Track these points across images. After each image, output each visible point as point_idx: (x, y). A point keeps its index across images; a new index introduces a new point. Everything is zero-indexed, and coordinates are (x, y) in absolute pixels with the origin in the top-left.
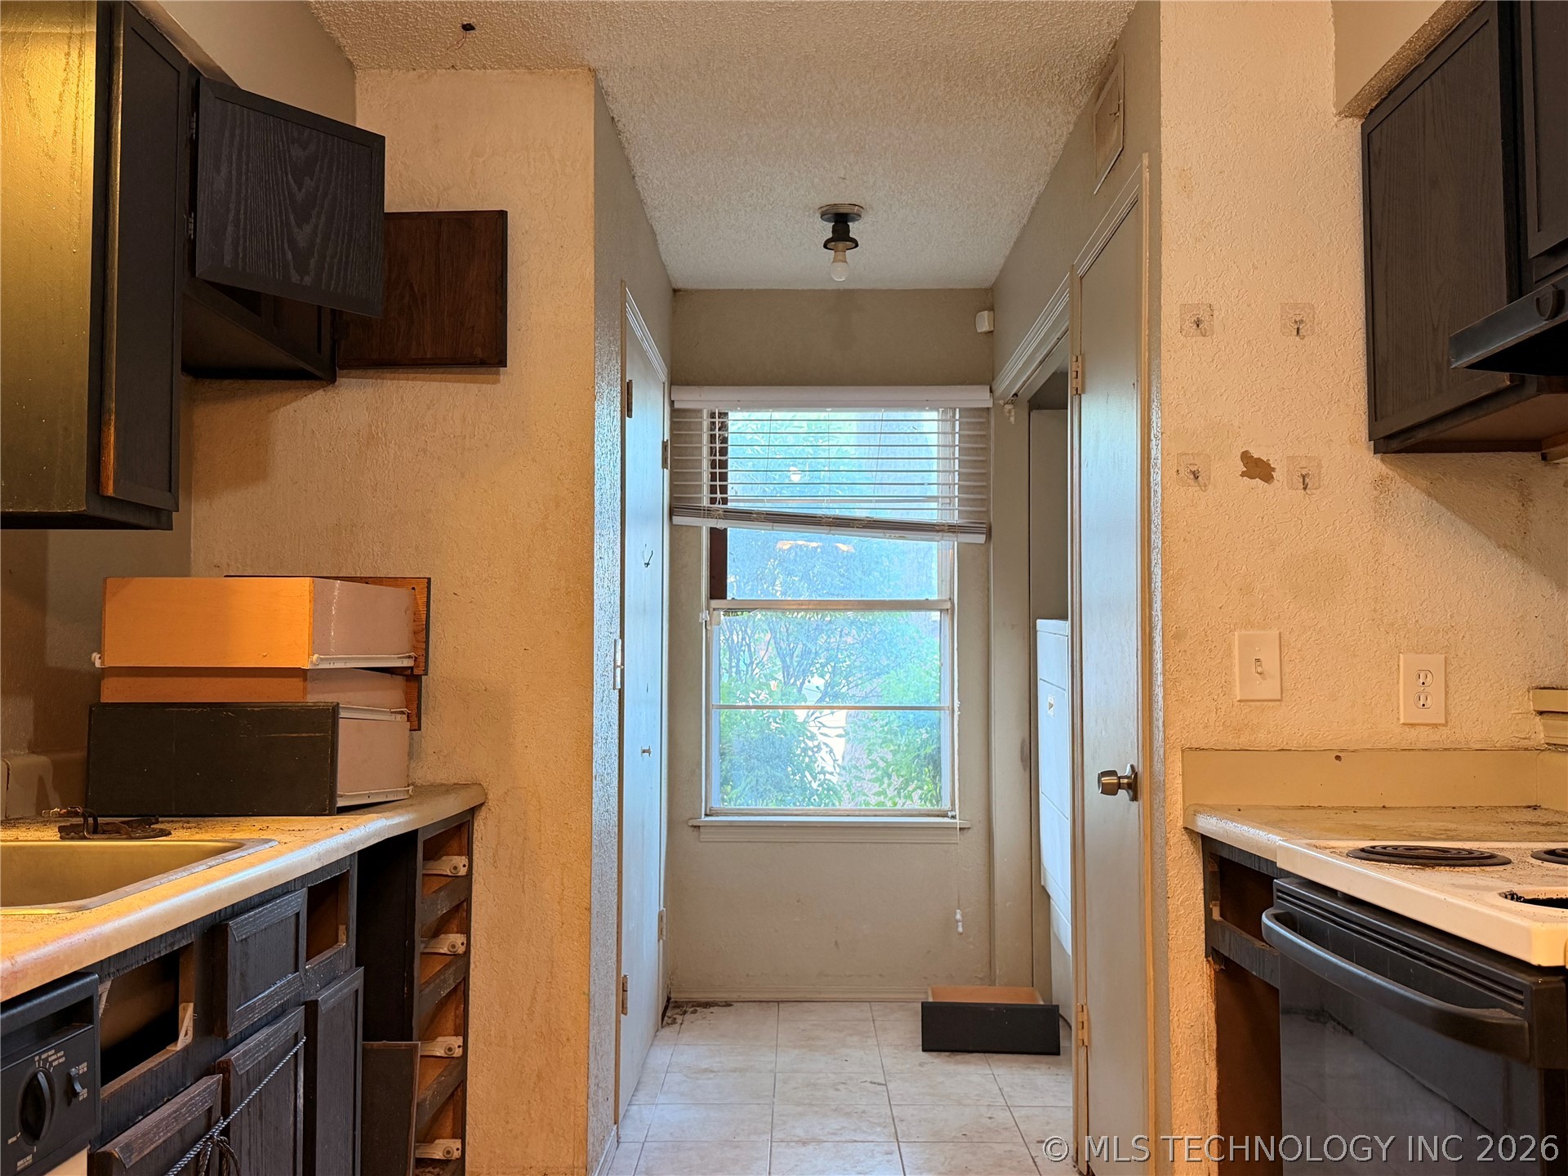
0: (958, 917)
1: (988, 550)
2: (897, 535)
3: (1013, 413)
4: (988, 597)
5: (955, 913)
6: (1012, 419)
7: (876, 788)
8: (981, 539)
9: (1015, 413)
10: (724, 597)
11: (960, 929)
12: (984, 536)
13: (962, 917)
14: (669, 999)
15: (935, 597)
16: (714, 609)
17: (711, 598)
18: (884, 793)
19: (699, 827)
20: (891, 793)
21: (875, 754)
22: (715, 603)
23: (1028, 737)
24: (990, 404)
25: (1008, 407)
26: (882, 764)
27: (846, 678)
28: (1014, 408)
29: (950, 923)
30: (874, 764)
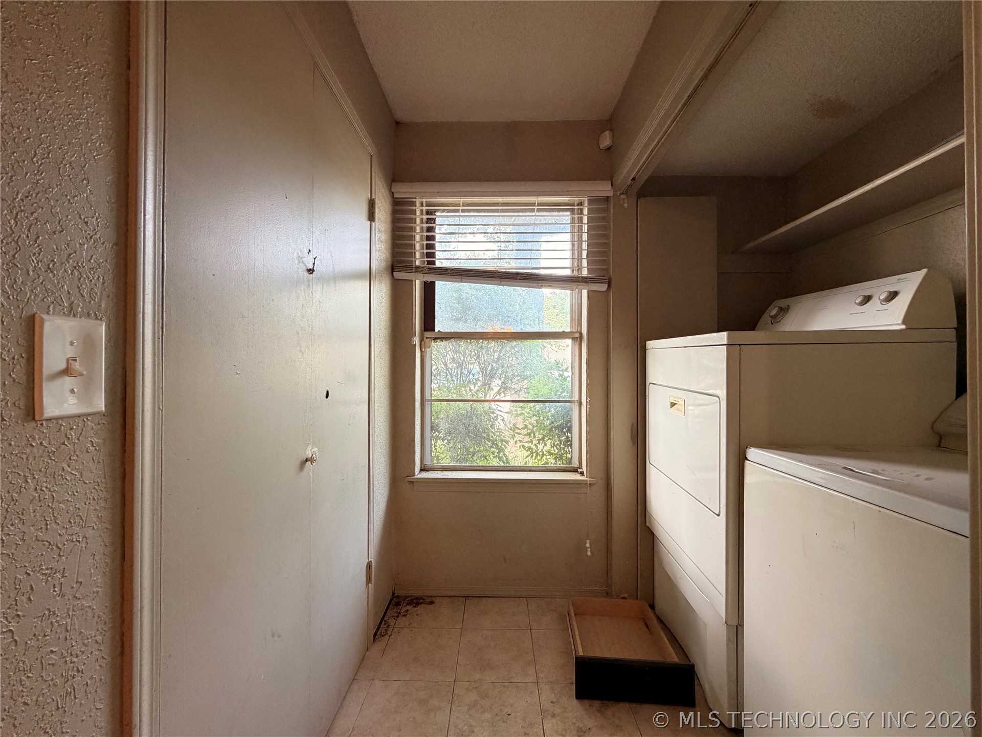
0: (588, 545)
1: (608, 295)
2: (547, 285)
3: (626, 201)
4: (608, 327)
5: (586, 543)
6: (626, 205)
7: (527, 439)
8: (604, 287)
9: (627, 200)
10: (433, 330)
11: (589, 553)
12: (607, 285)
13: (590, 544)
14: (393, 594)
15: (568, 330)
16: (427, 338)
17: (425, 331)
18: (532, 441)
19: (413, 482)
20: (535, 442)
21: (527, 421)
22: (428, 334)
23: (636, 422)
24: (610, 194)
25: (623, 197)
26: (530, 427)
27: (511, 380)
28: (627, 197)
29: (581, 548)
30: (526, 427)
